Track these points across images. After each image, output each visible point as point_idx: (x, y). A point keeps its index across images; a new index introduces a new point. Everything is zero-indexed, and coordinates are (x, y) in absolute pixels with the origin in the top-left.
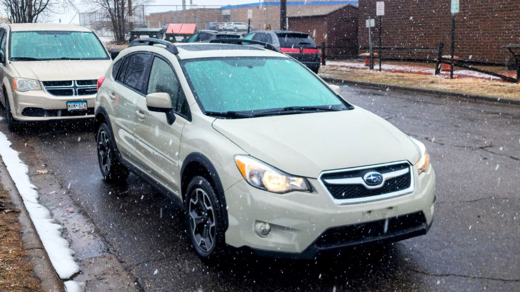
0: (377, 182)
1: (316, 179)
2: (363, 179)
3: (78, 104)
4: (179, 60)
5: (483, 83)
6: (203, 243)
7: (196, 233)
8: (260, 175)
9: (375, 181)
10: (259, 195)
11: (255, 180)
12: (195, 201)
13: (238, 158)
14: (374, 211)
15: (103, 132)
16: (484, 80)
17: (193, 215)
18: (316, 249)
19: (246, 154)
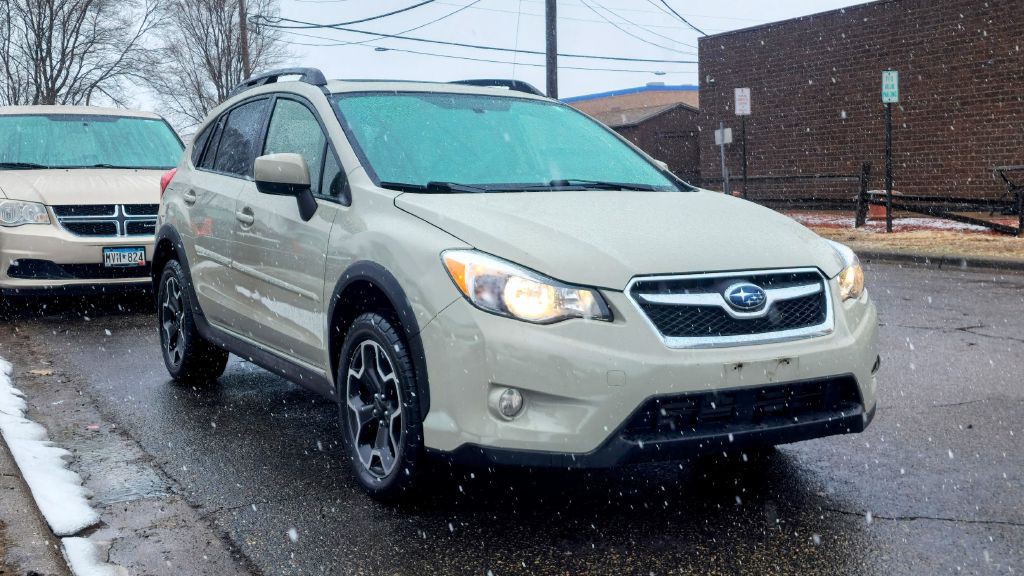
0: (752, 304)
1: (622, 291)
2: (723, 296)
3: (126, 254)
4: (327, 94)
5: (953, 237)
6: (376, 461)
7: (362, 441)
8: (496, 285)
9: (749, 302)
10: (496, 329)
11: (487, 297)
12: (358, 372)
13: (449, 256)
14: (748, 364)
15: (171, 279)
16: (953, 232)
17: (355, 405)
18: (624, 445)
19: (466, 246)
